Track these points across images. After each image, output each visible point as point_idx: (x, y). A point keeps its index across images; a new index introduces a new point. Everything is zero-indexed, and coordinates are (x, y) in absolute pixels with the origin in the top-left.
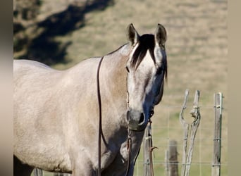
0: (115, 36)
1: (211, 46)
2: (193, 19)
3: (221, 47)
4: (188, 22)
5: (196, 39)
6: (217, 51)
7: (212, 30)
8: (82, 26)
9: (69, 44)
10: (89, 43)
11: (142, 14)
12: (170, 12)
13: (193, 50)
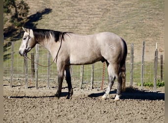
0: (52, 22)
1: (82, 26)
2: (76, 17)
3: (85, 26)
4: (75, 18)
5: (78, 24)
6: (84, 28)
7: (82, 21)
8: (41, 19)
9: (37, 24)
10: (43, 24)
11: (61, 15)
12: (69, 15)
13: (76, 27)
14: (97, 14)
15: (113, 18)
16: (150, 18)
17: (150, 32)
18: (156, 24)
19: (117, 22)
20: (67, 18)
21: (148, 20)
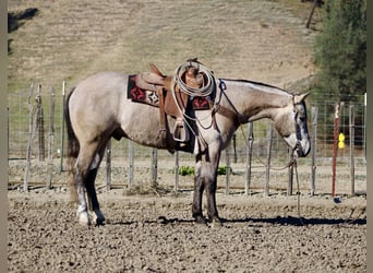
0: (31, 29)
1: (90, 36)
2: (79, 19)
3: (96, 36)
4: (76, 21)
5: (81, 31)
6: (94, 39)
7: (91, 26)
11: (48, 16)
13: (79, 38)
14: (119, 13)
15: (150, 20)
16: (220, 20)
17: (221, 45)
18: (231, 32)
19: (158, 28)
20: (61, 21)
21: (216, 23)
